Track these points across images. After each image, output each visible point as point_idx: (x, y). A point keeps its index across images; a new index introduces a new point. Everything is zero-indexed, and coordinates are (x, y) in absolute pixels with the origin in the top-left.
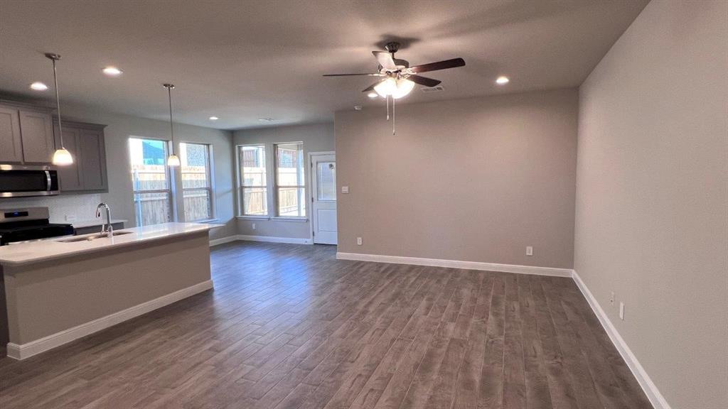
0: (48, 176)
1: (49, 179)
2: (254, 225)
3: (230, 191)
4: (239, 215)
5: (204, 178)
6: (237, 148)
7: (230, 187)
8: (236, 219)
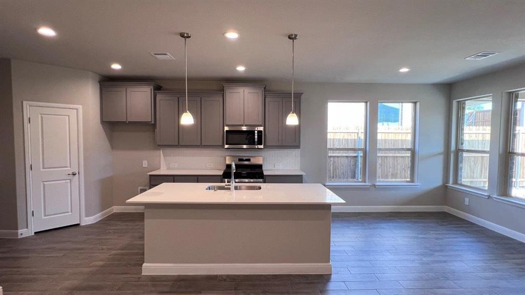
0: (256, 135)
1: (256, 137)
2: (467, 200)
3: (440, 154)
4: (451, 184)
5: (409, 137)
6: (455, 103)
7: (440, 148)
8: (445, 187)
